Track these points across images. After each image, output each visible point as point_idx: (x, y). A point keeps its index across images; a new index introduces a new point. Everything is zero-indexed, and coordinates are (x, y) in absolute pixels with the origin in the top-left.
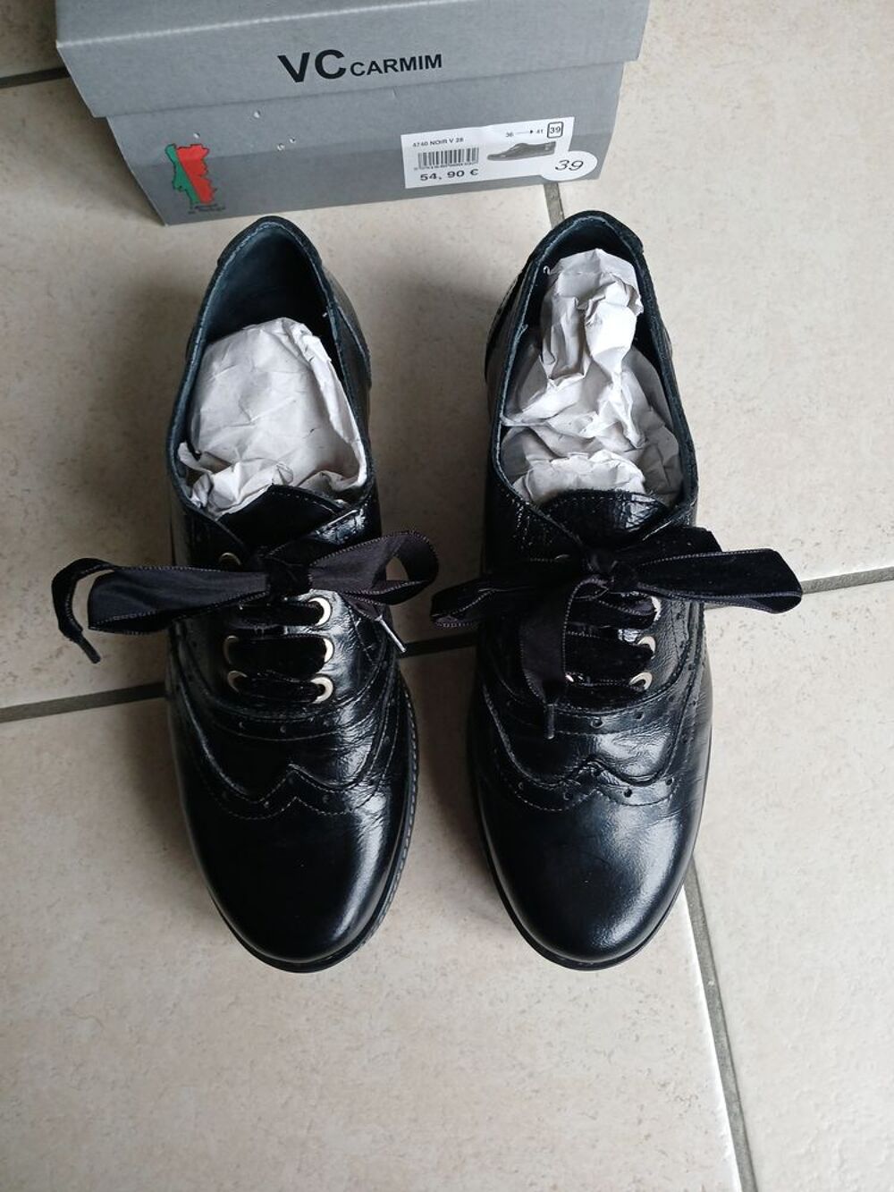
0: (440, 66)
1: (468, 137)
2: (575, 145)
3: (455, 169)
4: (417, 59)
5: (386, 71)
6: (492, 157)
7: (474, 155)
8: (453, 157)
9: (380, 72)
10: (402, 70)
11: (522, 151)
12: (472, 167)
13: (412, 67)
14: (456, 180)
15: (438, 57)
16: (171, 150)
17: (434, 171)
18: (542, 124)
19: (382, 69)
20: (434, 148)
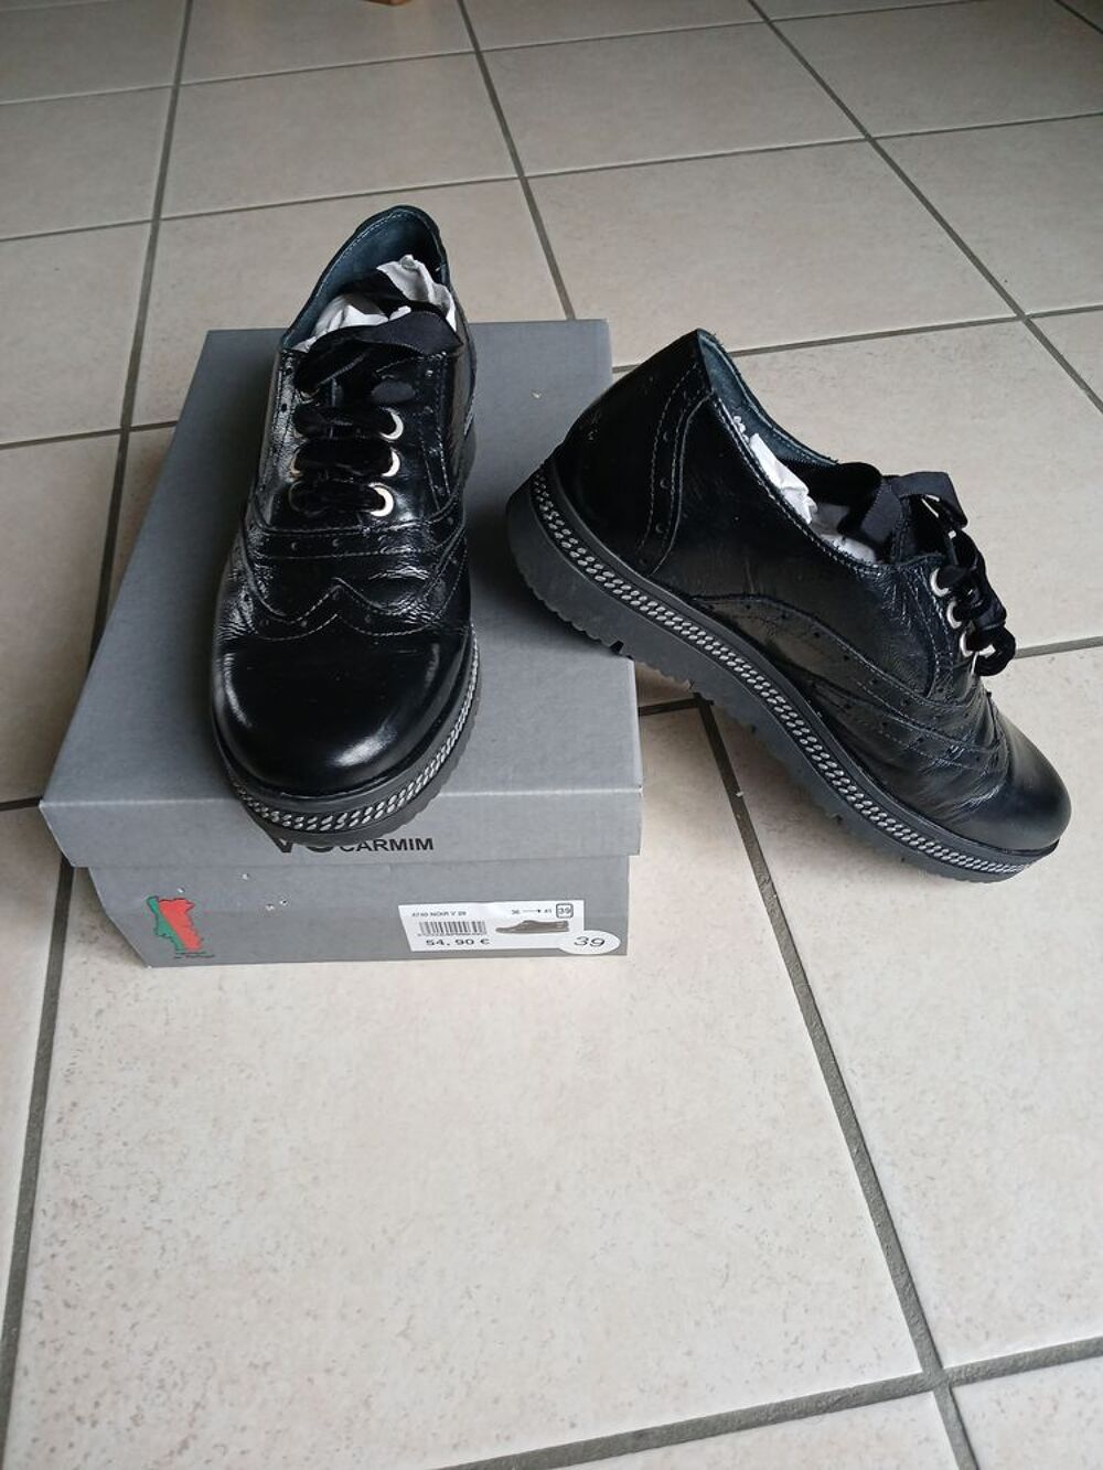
0: (431, 848)
1: (471, 911)
2: (589, 924)
3: (464, 938)
4: (408, 842)
5: (376, 849)
6: (500, 930)
7: (480, 927)
8: (457, 928)
9: (370, 849)
10: (393, 849)
11: (530, 927)
12: (482, 938)
13: (403, 848)
14: (465, 947)
15: (429, 841)
16: (153, 901)
17: (441, 938)
18: (551, 904)
19: (372, 847)
20: (437, 919)
